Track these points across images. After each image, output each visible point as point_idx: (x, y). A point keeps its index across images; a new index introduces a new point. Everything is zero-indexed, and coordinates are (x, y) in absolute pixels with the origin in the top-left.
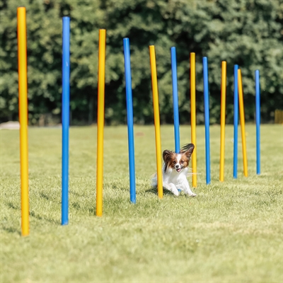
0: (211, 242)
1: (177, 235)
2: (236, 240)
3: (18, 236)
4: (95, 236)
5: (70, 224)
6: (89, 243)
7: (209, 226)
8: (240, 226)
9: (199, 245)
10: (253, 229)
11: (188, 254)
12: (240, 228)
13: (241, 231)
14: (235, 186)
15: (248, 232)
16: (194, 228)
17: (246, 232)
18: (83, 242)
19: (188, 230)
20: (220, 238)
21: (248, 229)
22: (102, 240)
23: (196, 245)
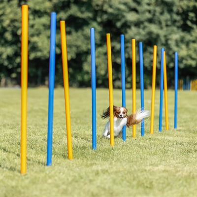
0: (162, 182)
1: (135, 175)
2: (180, 180)
3: (19, 174)
4: (76, 175)
5: (53, 165)
6: (73, 181)
7: (156, 168)
8: (179, 169)
9: (154, 183)
10: (189, 171)
11: (148, 190)
12: (179, 171)
13: (180, 173)
14: (163, 137)
15: (186, 174)
16: (146, 170)
17: (185, 174)
18: (68, 179)
19: (142, 172)
20: (167, 179)
21: (185, 172)
22: (82, 178)
23: (151, 183)
